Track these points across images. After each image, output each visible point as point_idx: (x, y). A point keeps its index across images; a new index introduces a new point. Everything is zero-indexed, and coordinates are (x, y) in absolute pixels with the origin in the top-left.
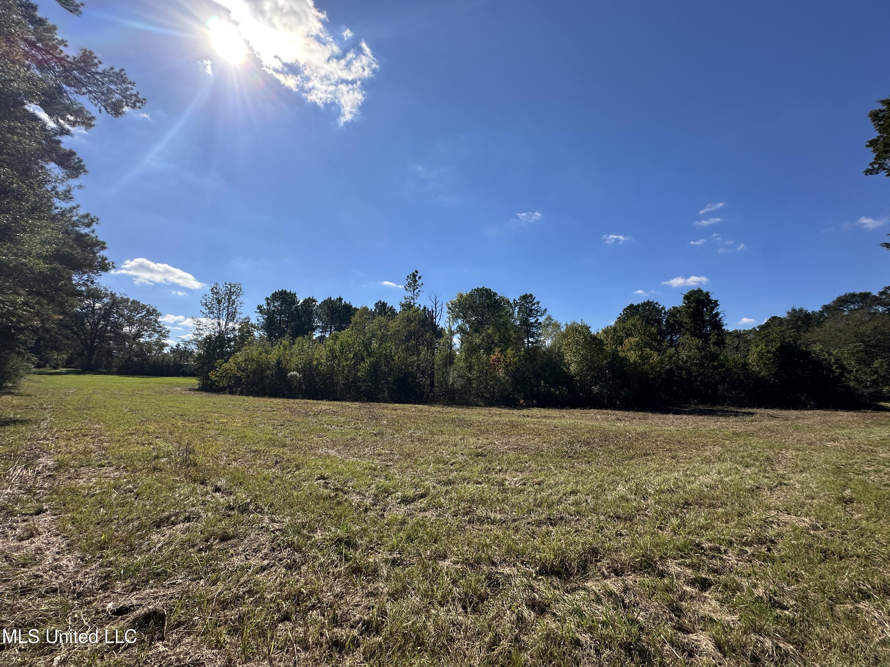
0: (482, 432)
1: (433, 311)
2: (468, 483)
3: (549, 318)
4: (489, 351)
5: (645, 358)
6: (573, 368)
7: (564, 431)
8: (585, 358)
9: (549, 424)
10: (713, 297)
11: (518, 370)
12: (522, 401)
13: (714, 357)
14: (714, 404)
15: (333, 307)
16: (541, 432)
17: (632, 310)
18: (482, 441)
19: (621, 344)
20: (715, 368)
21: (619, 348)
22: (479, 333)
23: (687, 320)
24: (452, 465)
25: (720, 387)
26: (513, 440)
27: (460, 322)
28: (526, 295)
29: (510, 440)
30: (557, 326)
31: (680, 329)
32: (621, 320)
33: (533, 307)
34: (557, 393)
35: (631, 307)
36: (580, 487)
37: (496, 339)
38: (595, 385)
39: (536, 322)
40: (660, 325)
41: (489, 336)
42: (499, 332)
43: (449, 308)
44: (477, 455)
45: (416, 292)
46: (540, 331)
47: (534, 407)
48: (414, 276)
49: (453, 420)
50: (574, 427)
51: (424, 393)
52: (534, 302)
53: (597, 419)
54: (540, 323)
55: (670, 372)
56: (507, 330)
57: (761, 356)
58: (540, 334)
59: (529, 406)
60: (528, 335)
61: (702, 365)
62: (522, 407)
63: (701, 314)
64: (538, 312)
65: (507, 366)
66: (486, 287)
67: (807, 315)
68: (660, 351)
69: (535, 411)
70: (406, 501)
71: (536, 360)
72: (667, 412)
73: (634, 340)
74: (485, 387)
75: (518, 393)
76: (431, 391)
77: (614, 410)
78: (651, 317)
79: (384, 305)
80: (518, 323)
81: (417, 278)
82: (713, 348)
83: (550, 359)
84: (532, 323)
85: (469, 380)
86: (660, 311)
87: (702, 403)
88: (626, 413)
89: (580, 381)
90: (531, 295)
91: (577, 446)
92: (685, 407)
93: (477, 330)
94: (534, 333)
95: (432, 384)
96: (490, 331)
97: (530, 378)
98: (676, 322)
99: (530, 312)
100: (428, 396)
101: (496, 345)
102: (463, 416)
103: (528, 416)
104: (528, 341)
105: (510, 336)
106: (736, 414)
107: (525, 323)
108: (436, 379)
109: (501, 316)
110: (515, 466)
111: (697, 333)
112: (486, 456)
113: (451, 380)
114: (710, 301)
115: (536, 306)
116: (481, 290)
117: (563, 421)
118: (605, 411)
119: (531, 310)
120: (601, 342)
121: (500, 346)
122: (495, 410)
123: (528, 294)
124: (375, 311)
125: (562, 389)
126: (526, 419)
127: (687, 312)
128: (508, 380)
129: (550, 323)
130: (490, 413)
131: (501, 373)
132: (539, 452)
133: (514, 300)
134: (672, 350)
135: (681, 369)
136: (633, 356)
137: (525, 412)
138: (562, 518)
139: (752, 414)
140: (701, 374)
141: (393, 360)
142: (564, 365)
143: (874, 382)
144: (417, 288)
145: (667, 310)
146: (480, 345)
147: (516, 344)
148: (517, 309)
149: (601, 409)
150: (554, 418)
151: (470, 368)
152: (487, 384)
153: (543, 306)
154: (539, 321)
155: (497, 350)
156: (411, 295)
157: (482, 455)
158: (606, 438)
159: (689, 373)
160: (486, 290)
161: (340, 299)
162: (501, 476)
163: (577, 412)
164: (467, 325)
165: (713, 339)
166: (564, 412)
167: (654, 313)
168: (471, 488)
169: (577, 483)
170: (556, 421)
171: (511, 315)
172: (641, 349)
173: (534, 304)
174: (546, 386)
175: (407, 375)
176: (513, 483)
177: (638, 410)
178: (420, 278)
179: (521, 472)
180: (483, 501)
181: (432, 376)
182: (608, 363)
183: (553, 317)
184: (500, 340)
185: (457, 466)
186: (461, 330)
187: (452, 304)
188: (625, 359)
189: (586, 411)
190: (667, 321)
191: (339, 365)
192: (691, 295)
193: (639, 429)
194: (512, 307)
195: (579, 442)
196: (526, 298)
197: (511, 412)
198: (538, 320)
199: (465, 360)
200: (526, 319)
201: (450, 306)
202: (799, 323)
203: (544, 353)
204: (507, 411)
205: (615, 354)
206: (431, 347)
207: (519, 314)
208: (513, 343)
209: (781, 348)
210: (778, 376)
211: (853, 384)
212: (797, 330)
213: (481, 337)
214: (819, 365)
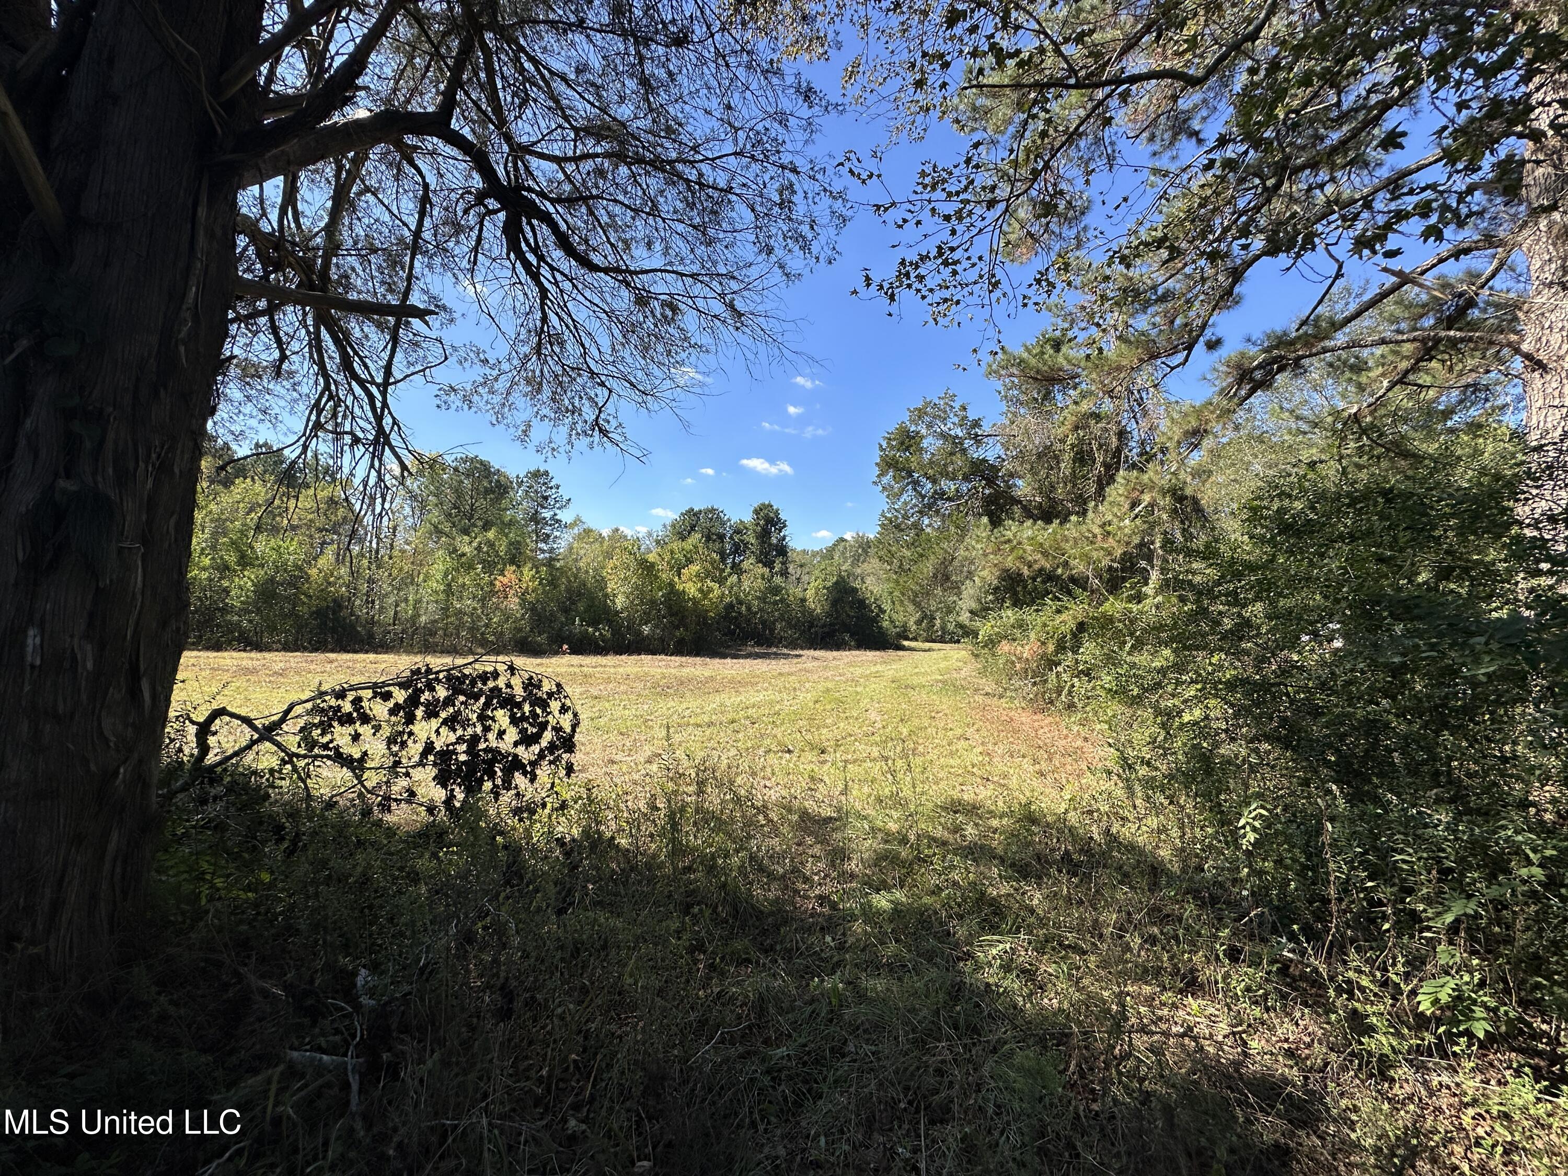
4: (491, 568)
5: (705, 593)
6: (620, 602)
8: (635, 588)
10: (782, 516)
11: (541, 601)
13: (776, 590)
14: (769, 646)
17: (692, 518)
19: (679, 572)
20: (776, 603)
21: (677, 579)
23: (752, 540)
25: (778, 626)
28: (539, 470)
31: (744, 551)
33: (549, 493)
34: (597, 634)
35: (691, 512)
38: (646, 625)
39: (552, 517)
41: (492, 545)
46: (558, 534)
52: (552, 484)
54: (559, 521)
55: (730, 606)
57: (818, 591)
60: (537, 537)
61: (763, 599)
63: (770, 535)
64: (556, 501)
65: (523, 594)
66: (481, 457)
68: (721, 581)
72: (724, 656)
73: (695, 568)
77: (667, 655)
78: (713, 530)
80: (522, 515)
82: (778, 580)
83: (584, 585)
84: (545, 519)
86: (725, 523)
87: (759, 644)
89: (628, 618)
90: (546, 473)
92: (740, 650)
94: (547, 535)
98: (742, 540)
99: (544, 501)
104: (537, 548)
106: (786, 656)
107: (535, 518)
109: (505, 509)
111: (763, 559)
114: (779, 519)
115: (554, 491)
116: (471, 460)
118: (659, 657)
119: (546, 498)
123: (542, 470)
125: (604, 629)
127: (754, 531)
128: (524, 616)
131: (513, 603)
133: (518, 477)
135: (741, 603)
136: (692, 589)
139: (800, 656)
140: (761, 610)
145: (732, 523)
152: (490, 620)
153: (564, 493)
154: (557, 517)
155: (510, 568)
159: (749, 608)
160: (482, 463)
165: (778, 567)
167: (717, 525)
171: (513, 501)
172: (701, 581)
173: (551, 488)
174: (582, 625)
182: (662, 596)
188: (682, 593)
189: (636, 658)
190: (732, 538)
192: (761, 509)
194: (513, 488)
196: (536, 475)
198: (555, 514)
199: (450, 581)
200: (536, 510)
202: (860, 550)
203: (575, 575)
205: (671, 585)
207: (525, 502)
209: (836, 583)
210: (829, 615)
211: (886, 624)
212: (856, 560)
213: (475, 544)
214: (862, 604)
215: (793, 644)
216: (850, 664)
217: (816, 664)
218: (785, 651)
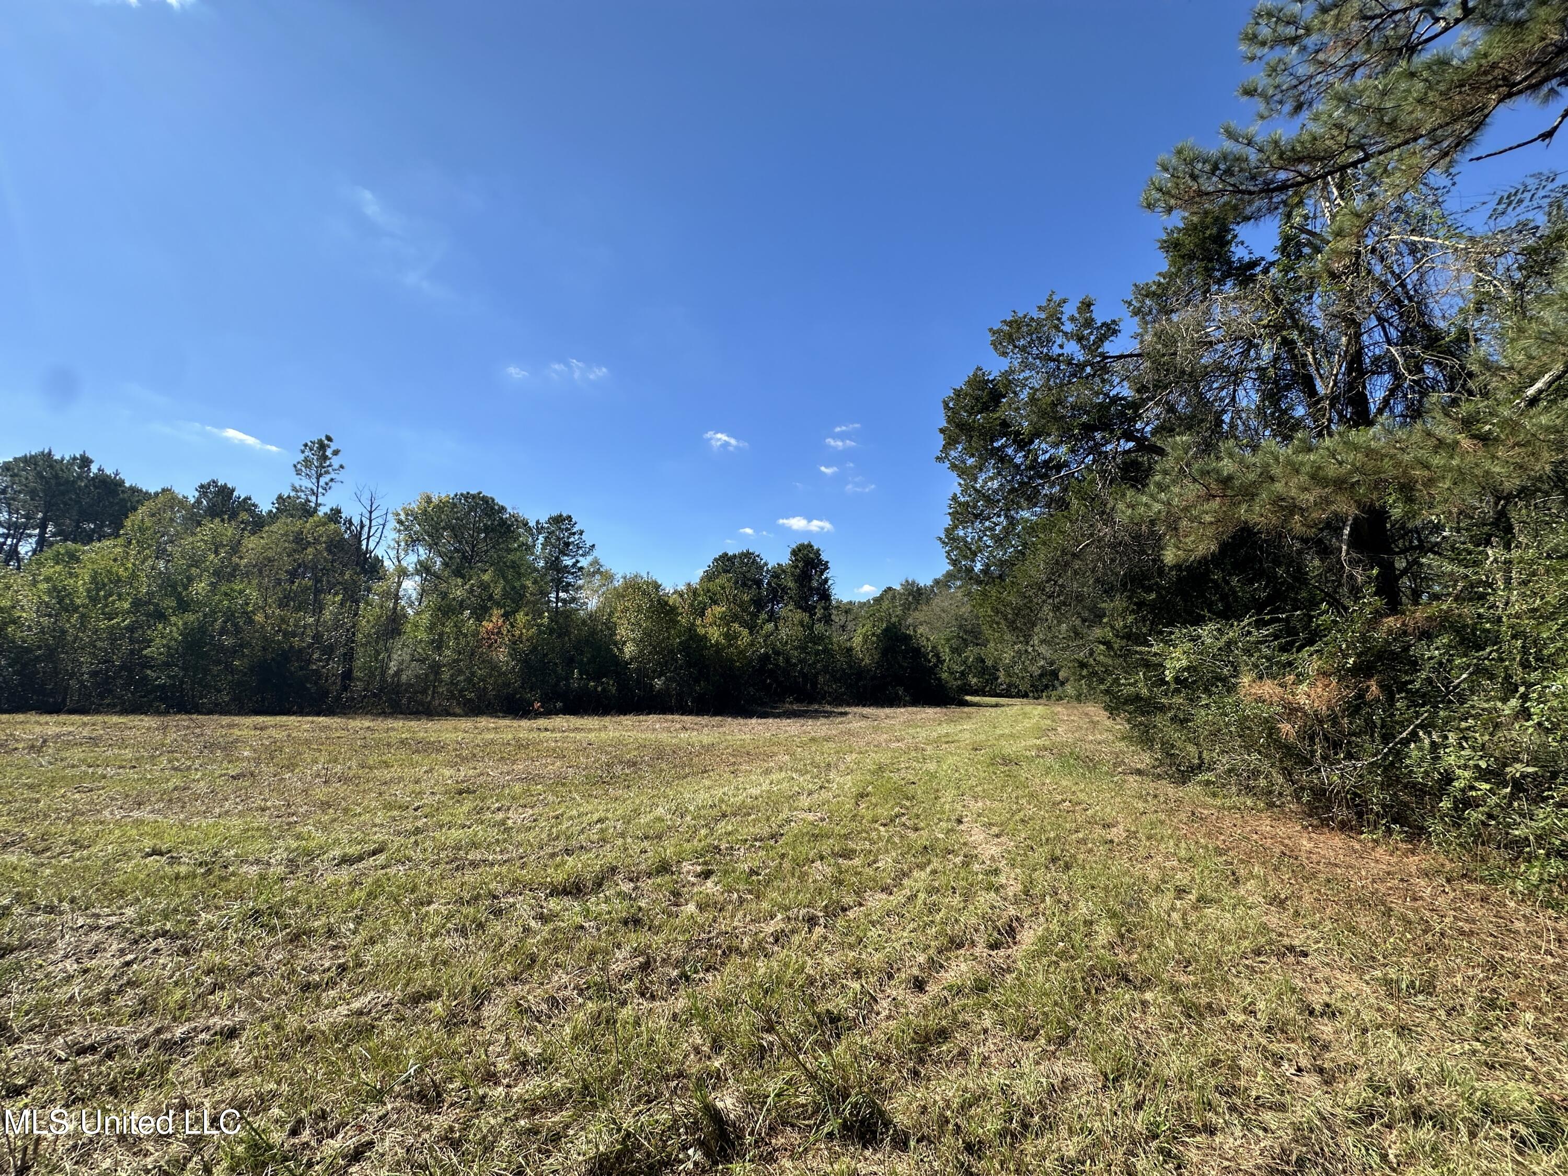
0: (464, 759)
1: (362, 526)
2: (449, 829)
3: (596, 562)
4: (481, 612)
5: (731, 638)
6: (629, 650)
7: (601, 749)
8: (647, 634)
9: (580, 741)
10: (824, 557)
11: (534, 649)
12: (537, 705)
13: (820, 639)
14: (810, 703)
15: (56, 476)
16: (565, 753)
17: (725, 563)
18: (465, 771)
19: (702, 614)
20: (818, 653)
21: (698, 622)
22: (463, 577)
23: (791, 584)
24: (416, 810)
25: (821, 679)
26: (520, 767)
27: (423, 552)
28: (561, 516)
29: (515, 767)
30: (608, 577)
31: (782, 597)
32: (709, 577)
33: (571, 540)
34: (599, 689)
35: (724, 557)
36: (610, 815)
37: (498, 592)
38: (659, 677)
39: (574, 565)
40: (759, 588)
41: (484, 586)
42: (505, 578)
43: (400, 522)
44: (460, 793)
45: (323, 481)
46: (580, 582)
47: (557, 714)
48: (322, 447)
49: (403, 742)
50: (620, 742)
51: (328, 692)
52: (575, 530)
53: (654, 730)
54: (581, 569)
55: (766, 656)
56: (519, 575)
57: (865, 639)
58: (580, 588)
59: (548, 713)
60: (557, 586)
61: (803, 648)
62: (537, 715)
63: (810, 578)
64: (579, 548)
65: (514, 643)
66: (484, 493)
67: (919, 589)
68: (752, 628)
69: (560, 721)
70: (346, 860)
71: (568, 633)
72: (751, 716)
73: (719, 610)
74: (469, 680)
75: (532, 690)
76: (345, 688)
77: (682, 714)
78: (748, 575)
79: (225, 492)
80: (542, 563)
81: (329, 453)
82: (819, 628)
83: (593, 632)
84: (566, 567)
85: (436, 668)
86: (761, 568)
87: (798, 700)
88: (698, 719)
89: (638, 670)
90: (569, 518)
91: (618, 769)
92: (776, 708)
93: (458, 573)
94: (569, 584)
95: (348, 675)
96: (486, 577)
97: (556, 664)
98: (779, 585)
99: (565, 548)
100: (338, 698)
101: (498, 605)
102: (422, 734)
103: (546, 730)
104: (557, 597)
105: (524, 587)
106: (828, 715)
107: (554, 565)
108: (359, 663)
109: (509, 551)
110: (522, 802)
111: (803, 605)
112: (475, 792)
113: (393, 666)
114: (820, 561)
115: (577, 537)
116: (474, 497)
117: (603, 735)
118: (670, 717)
119: (567, 544)
120: (673, 609)
121: (504, 606)
122: (484, 722)
123: (565, 515)
124: (198, 502)
125: (608, 683)
126: (543, 735)
127: (792, 574)
128: (514, 668)
129: (597, 570)
130: (476, 728)
131: (502, 655)
132: (560, 781)
133: (538, 522)
134: (770, 626)
135: (777, 653)
136: (715, 634)
137: (542, 722)
138: (582, 847)
139: (846, 714)
140: (800, 661)
141: (250, 621)
142: (616, 644)
143: (962, 673)
144: (327, 472)
145: (770, 567)
146: (463, 601)
147: (535, 603)
148: (541, 539)
149: (664, 713)
150: (590, 730)
151: (438, 645)
152: (473, 674)
153: (588, 539)
154: (579, 565)
155: (496, 612)
156: (310, 485)
157: (468, 791)
158: (660, 753)
159: (787, 660)
160: (485, 500)
161: (85, 462)
162: (500, 816)
163: (627, 720)
164: (439, 561)
165: (819, 613)
166: (607, 720)
167: (753, 570)
168: (455, 834)
169: (607, 810)
170: (592, 736)
171: (530, 548)
172: (727, 624)
173: (574, 534)
174: (582, 678)
175: (287, 655)
176: (519, 821)
177: (715, 714)
178: (336, 453)
179: (532, 807)
180: (475, 845)
181: (349, 657)
182: (680, 643)
183: (602, 562)
184: (505, 595)
185: (427, 810)
186: (424, 568)
187: (407, 515)
188: (705, 637)
189: (641, 718)
190: (769, 584)
191: (83, 627)
192: (800, 550)
193: (706, 740)
194: (532, 535)
195: (621, 762)
196: (558, 520)
197: (515, 723)
198: (578, 562)
199: (431, 628)
200: (557, 558)
201: (403, 517)
202: (910, 599)
203: (584, 622)
204: (507, 722)
205: (691, 628)
206: (353, 596)
207: (544, 548)
208: (528, 602)
209: (886, 630)
210: (879, 665)
211: (944, 676)
212: (907, 607)
213: (467, 587)
214: (917, 653)
215: (839, 701)
216: (908, 724)
217: (863, 723)
218: (828, 708)
